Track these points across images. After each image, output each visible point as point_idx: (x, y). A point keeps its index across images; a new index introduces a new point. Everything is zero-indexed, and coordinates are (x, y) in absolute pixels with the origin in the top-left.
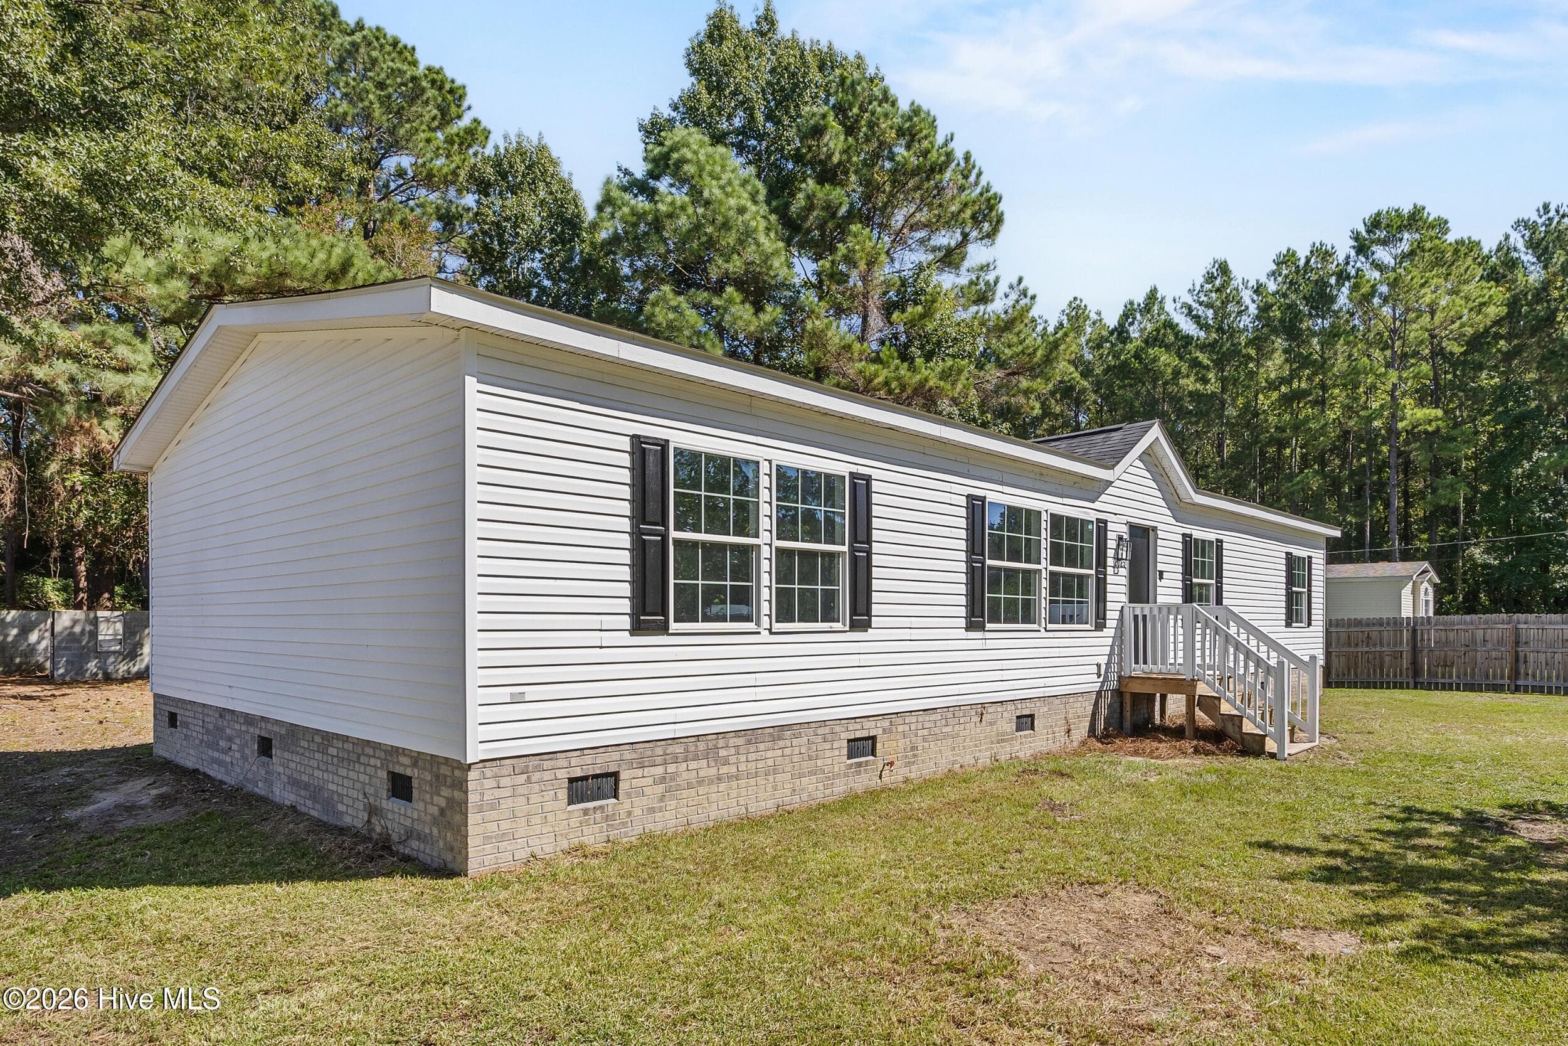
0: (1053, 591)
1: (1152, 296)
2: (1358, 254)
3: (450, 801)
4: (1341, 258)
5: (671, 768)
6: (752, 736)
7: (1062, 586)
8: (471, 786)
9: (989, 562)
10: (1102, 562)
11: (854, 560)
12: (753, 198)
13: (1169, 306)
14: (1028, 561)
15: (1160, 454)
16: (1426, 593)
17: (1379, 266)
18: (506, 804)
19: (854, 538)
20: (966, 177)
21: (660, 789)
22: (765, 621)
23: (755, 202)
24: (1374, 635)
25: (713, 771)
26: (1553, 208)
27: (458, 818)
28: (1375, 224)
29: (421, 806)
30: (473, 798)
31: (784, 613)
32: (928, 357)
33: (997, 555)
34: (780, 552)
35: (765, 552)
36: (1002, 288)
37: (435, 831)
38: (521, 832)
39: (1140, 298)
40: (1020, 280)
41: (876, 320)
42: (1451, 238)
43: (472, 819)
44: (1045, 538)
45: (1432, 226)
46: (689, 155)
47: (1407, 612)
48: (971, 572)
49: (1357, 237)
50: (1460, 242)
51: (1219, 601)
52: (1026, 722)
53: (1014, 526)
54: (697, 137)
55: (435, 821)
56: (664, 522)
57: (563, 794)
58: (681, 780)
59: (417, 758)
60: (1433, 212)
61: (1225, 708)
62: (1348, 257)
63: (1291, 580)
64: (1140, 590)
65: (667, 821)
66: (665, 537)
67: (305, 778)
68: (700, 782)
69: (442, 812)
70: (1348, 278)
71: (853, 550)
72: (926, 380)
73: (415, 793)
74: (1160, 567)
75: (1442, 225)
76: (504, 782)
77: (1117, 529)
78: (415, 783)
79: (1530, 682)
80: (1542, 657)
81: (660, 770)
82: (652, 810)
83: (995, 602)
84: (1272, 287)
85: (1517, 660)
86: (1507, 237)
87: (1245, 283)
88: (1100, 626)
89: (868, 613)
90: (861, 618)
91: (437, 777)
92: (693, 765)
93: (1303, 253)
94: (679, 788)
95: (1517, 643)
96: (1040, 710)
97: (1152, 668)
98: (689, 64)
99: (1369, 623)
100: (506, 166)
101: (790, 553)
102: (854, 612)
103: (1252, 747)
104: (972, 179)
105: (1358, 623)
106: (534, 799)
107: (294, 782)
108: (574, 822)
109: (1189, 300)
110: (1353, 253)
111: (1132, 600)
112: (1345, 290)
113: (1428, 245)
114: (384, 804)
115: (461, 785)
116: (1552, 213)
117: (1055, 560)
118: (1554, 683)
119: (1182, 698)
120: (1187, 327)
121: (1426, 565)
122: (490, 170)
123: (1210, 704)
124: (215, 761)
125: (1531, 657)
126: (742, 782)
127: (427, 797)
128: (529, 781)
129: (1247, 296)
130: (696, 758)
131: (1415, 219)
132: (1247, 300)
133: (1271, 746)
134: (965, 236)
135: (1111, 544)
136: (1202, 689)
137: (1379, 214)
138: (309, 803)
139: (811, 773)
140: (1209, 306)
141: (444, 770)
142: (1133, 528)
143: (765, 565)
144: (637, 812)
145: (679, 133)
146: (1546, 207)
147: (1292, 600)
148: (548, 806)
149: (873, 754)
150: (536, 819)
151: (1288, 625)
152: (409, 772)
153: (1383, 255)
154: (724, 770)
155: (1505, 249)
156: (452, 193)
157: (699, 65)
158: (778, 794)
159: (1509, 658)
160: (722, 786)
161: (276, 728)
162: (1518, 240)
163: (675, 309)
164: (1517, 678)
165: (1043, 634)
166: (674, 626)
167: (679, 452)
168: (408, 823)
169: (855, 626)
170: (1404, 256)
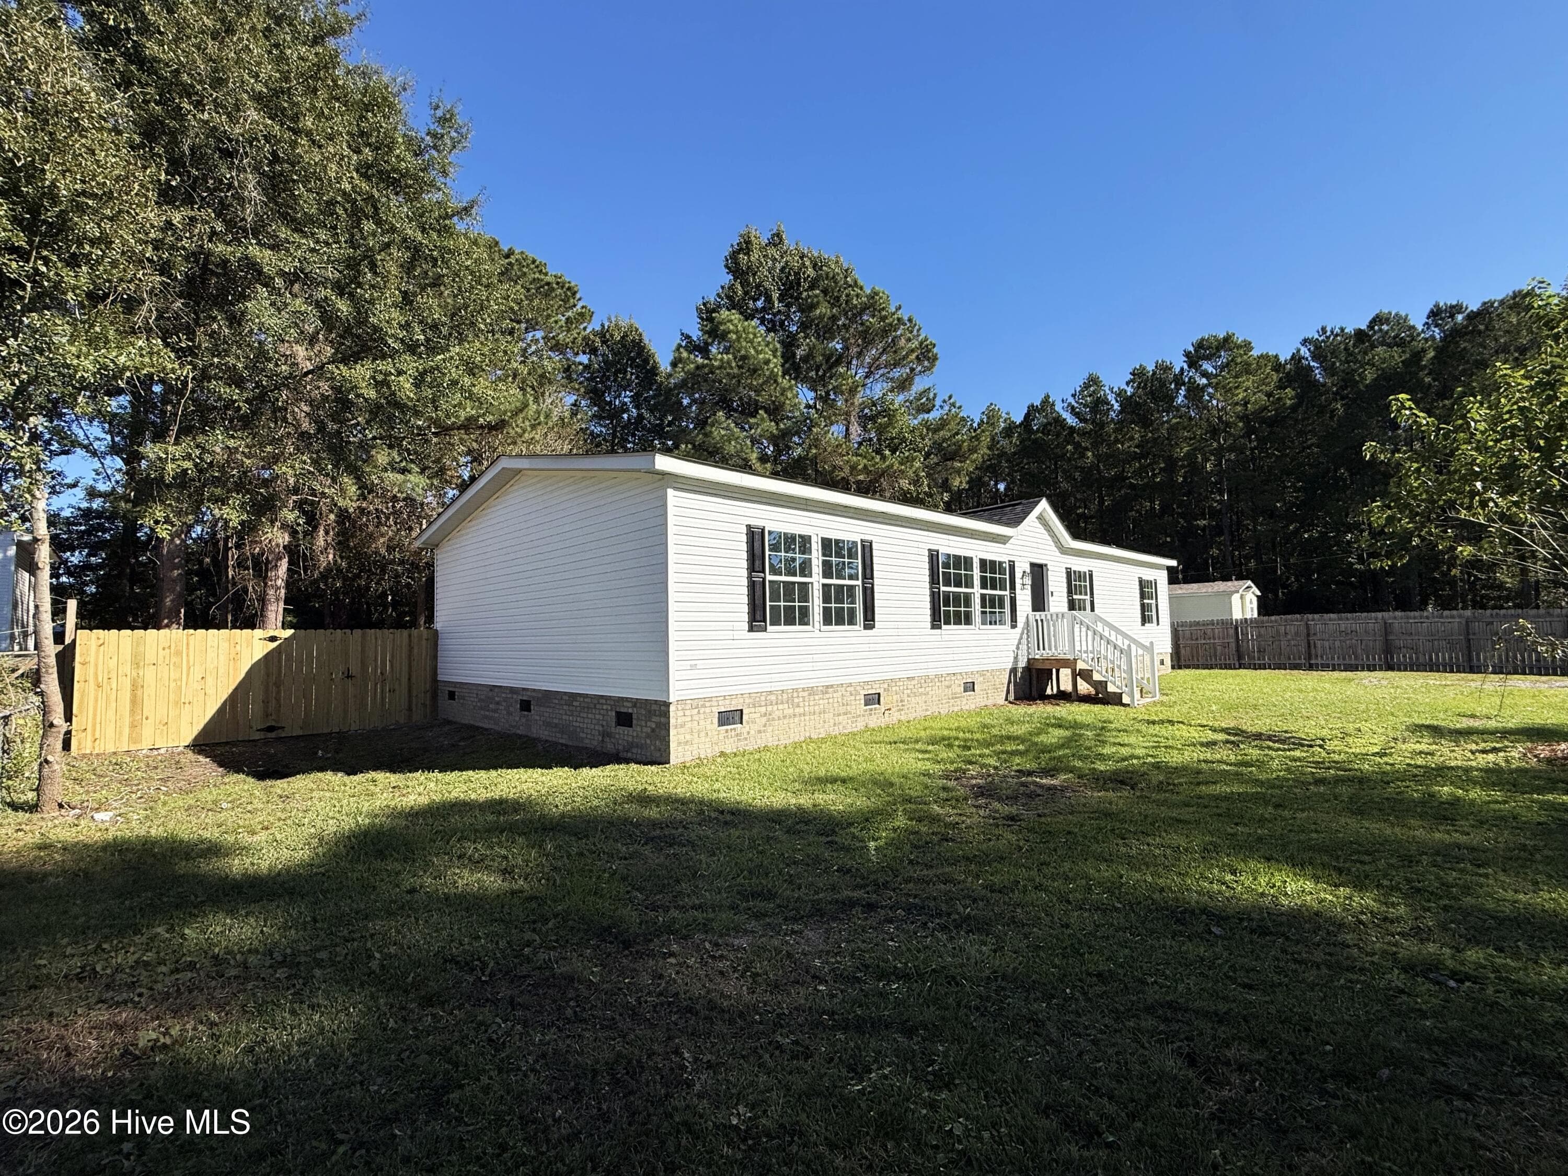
0: (983, 605)
1: (1046, 401)
2: (1190, 367)
3: (659, 725)
4: (1177, 370)
5: (769, 708)
6: (811, 691)
7: (989, 603)
8: (672, 714)
9: (943, 589)
10: (1013, 587)
11: (865, 589)
12: (774, 351)
13: (1059, 407)
14: (966, 587)
15: (1047, 518)
16: (1251, 602)
17: (1205, 374)
18: (689, 725)
19: (865, 577)
20: (911, 332)
21: (764, 719)
22: (817, 625)
23: (775, 357)
24: (1209, 632)
25: (791, 711)
26: (1329, 329)
27: (663, 733)
28: (1200, 345)
29: (639, 729)
30: (672, 721)
31: (827, 621)
32: (893, 452)
33: (947, 583)
34: (824, 585)
35: (816, 586)
36: (938, 402)
37: (648, 741)
38: (696, 741)
39: (1037, 403)
40: (950, 397)
41: (855, 429)
42: (1255, 353)
43: (672, 732)
44: (976, 573)
45: (1239, 347)
46: (731, 327)
47: (1237, 615)
48: (933, 595)
49: (1187, 354)
50: (1261, 357)
51: (1093, 610)
52: (970, 687)
53: (957, 566)
54: (735, 316)
55: (648, 736)
56: (763, 571)
57: (716, 721)
58: (775, 716)
59: (636, 703)
60: (1239, 338)
61: (1096, 677)
62: (1182, 369)
63: (1143, 596)
64: (1039, 603)
65: (768, 739)
66: (764, 579)
67: (556, 721)
68: (785, 717)
69: (653, 730)
70: (1184, 384)
71: (863, 583)
72: (892, 465)
73: (634, 722)
74: (1051, 589)
75: (1247, 346)
76: (688, 713)
77: (1022, 567)
78: (634, 716)
79: (1319, 661)
80: (1327, 644)
81: (763, 709)
82: (760, 732)
83: (947, 613)
84: (1130, 391)
85: (1309, 647)
86: (1299, 351)
87: (1111, 389)
88: (1014, 626)
89: (873, 620)
90: (869, 620)
91: (650, 711)
92: (781, 707)
93: (1150, 368)
94: (773, 719)
95: (1308, 635)
96: (978, 680)
97: (1046, 653)
98: (727, 266)
99: (1205, 624)
100: (608, 336)
101: (829, 586)
102: (866, 619)
103: (1115, 700)
104: (915, 332)
105: (1198, 623)
106: (702, 722)
107: (548, 724)
108: (721, 737)
109: (1071, 400)
110: (1186, 367)
111: (1034, 610)
112: (1182, 392)
113: (1239, 360)
114: (613, 730)
115: (667, 715)
116: (1328, 333)
117: (984, 586)
118: (1336, 662)
119: (1068, 671)
120: (1071, 420)
121: (1249, 583)
122: (598, 340)
123: (1086, 675)
124: (486, 717)
125: (1319, 643)
126: (807, 718)
127: (643, 723)
128: (699, 713)
129: (1111, 398)
130: (782, 703)
131: (1226, 343)
132: (1113, 402)
133: (1126, 699)
134: (912, 370)
135: (1018, 575)
136: (1080, 665)
137: (1203, 339)
138: (559, 735)
139: (845, 714)
140: (1085, 406)
141: (654, 707)
142: (1033, 565)
143: (816, 593)
144: (752, 732)
145: (724, 313)
146: (1324, 330)
147: (1144, 608)
148: (709, 727)
149: (879, 703)
150: (702, 734)
151: (1143, 625)
152: (630, 711)
153: (1207, 367)
154: (797, 710)
155: (1296, 358)
156: (570, 355)
157: (735, 268)
158: (826, 725)
159: (1304, 644)
160: (796, 720)
161: (534, 694)
162: (1304, 352)
163: (727, 429)
164: (1310, 658)
165: (978, 631)
166: (769, 628)
167: (770, 533)
168: (630, 739)
169: (866, 627)
170: (1222, 368)
